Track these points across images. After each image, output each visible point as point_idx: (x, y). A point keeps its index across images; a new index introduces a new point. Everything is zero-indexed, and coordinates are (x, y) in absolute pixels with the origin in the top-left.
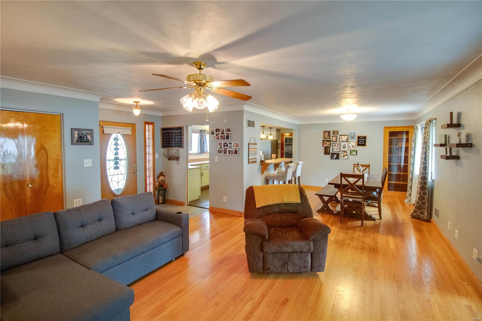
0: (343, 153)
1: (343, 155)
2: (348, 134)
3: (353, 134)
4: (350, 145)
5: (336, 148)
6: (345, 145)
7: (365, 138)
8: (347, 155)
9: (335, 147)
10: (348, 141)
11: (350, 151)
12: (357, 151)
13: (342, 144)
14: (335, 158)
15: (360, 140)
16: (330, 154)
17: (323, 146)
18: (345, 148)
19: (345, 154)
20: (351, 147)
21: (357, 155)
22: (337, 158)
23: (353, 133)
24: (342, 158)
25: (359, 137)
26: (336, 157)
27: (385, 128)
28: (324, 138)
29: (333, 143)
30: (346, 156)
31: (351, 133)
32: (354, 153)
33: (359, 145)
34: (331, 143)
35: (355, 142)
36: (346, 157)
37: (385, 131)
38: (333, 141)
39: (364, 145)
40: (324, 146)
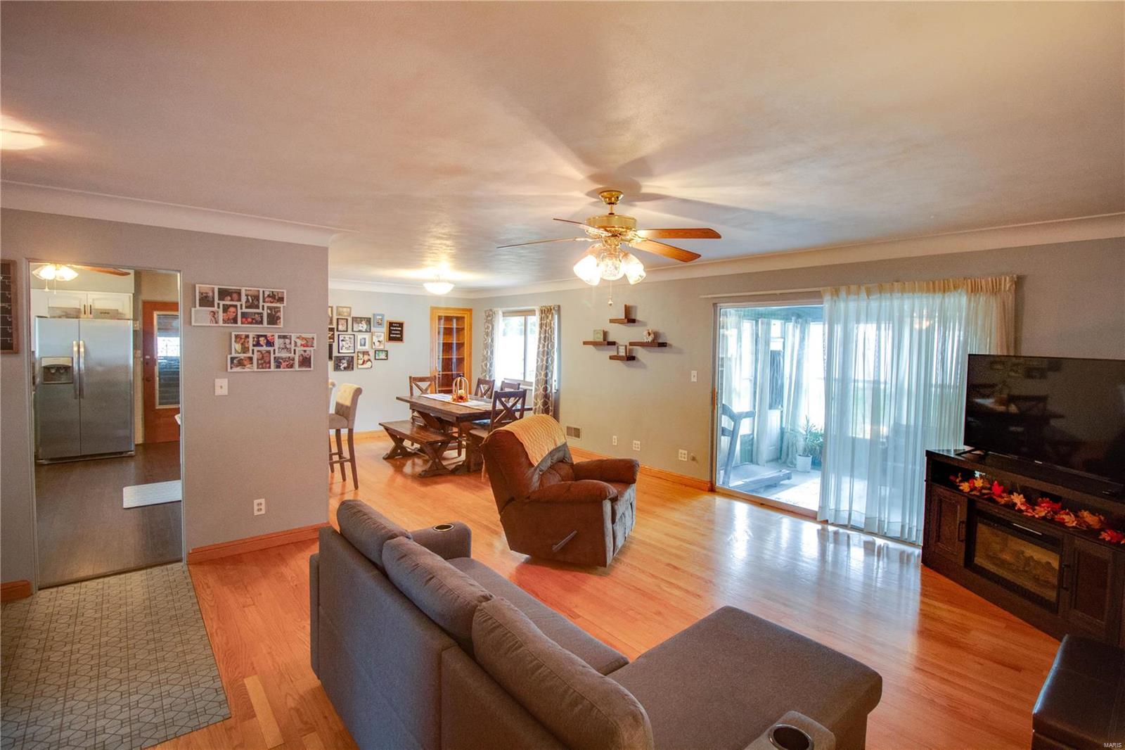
0: (361, 356)
1: (362, 360)
2: (370, 316)
3: (380, 317)
4: (375, 340)
5: (347, 346)
6: (365, 339)
7: (401, 325)
8: (369, 360)
9: (344, 342)
12: (387, 351)
13: (360, 336)
14: (345, 368)
15: (394, 330)
18: (364, 345)
19: (366, 358)
20: (377, 344)
21: (387, 359)
23: (379, 315)
24: (360, 367)
25: (391, 324)
26: (346, 365)
27: (433, 308)
29: (339, 335)
30: (367, 361)
32: (383, 356)
33: (391, 339)
34: (333, 334)
36: (369, 364)
37: (432, 313)
38: (337, 330)
39: (400, 339)
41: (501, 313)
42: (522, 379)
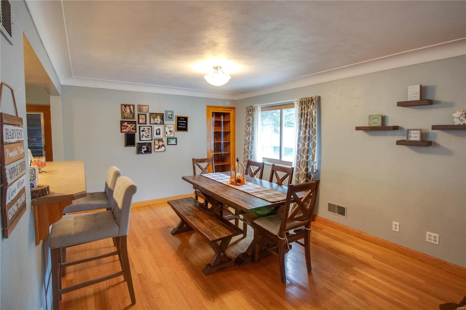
0: (157, 142)
1: (158, 146)
2: (163, 112)
3: (171, 113)
4: (167, 130)
5: (146, 135)
6: (159, 129)
7: (186, 119)
8: (163, 145)
9: (144, 132)
10: (163, 124)
11: (166, 138)
12: (176, 138)
13: (156, 127)
14: (145, 152)
15: (181, 123)
16: (136, 145)
17: (121, 132)
18: (159, 134)
19: (161, 143)
20: (169, 133)
21: (176, 144)
22: (148, 151)
23: (170, 111)
24: (156, 150)
25: (179, 118)
26: (145, 149)
27: (208, 107)
28: (123, 117)
29: (140, 127)
30: (162, 146)
31: (166, 112)
32: (173, 142)
33: (179, 129)
34: (136, 126)
35: (174, 125)
36: (163, 149)
37: (208, 111)
38: (139, 123)
39: (185, 129)
40: (123, 131)
41: (259, 108)
42: (279, 159)
